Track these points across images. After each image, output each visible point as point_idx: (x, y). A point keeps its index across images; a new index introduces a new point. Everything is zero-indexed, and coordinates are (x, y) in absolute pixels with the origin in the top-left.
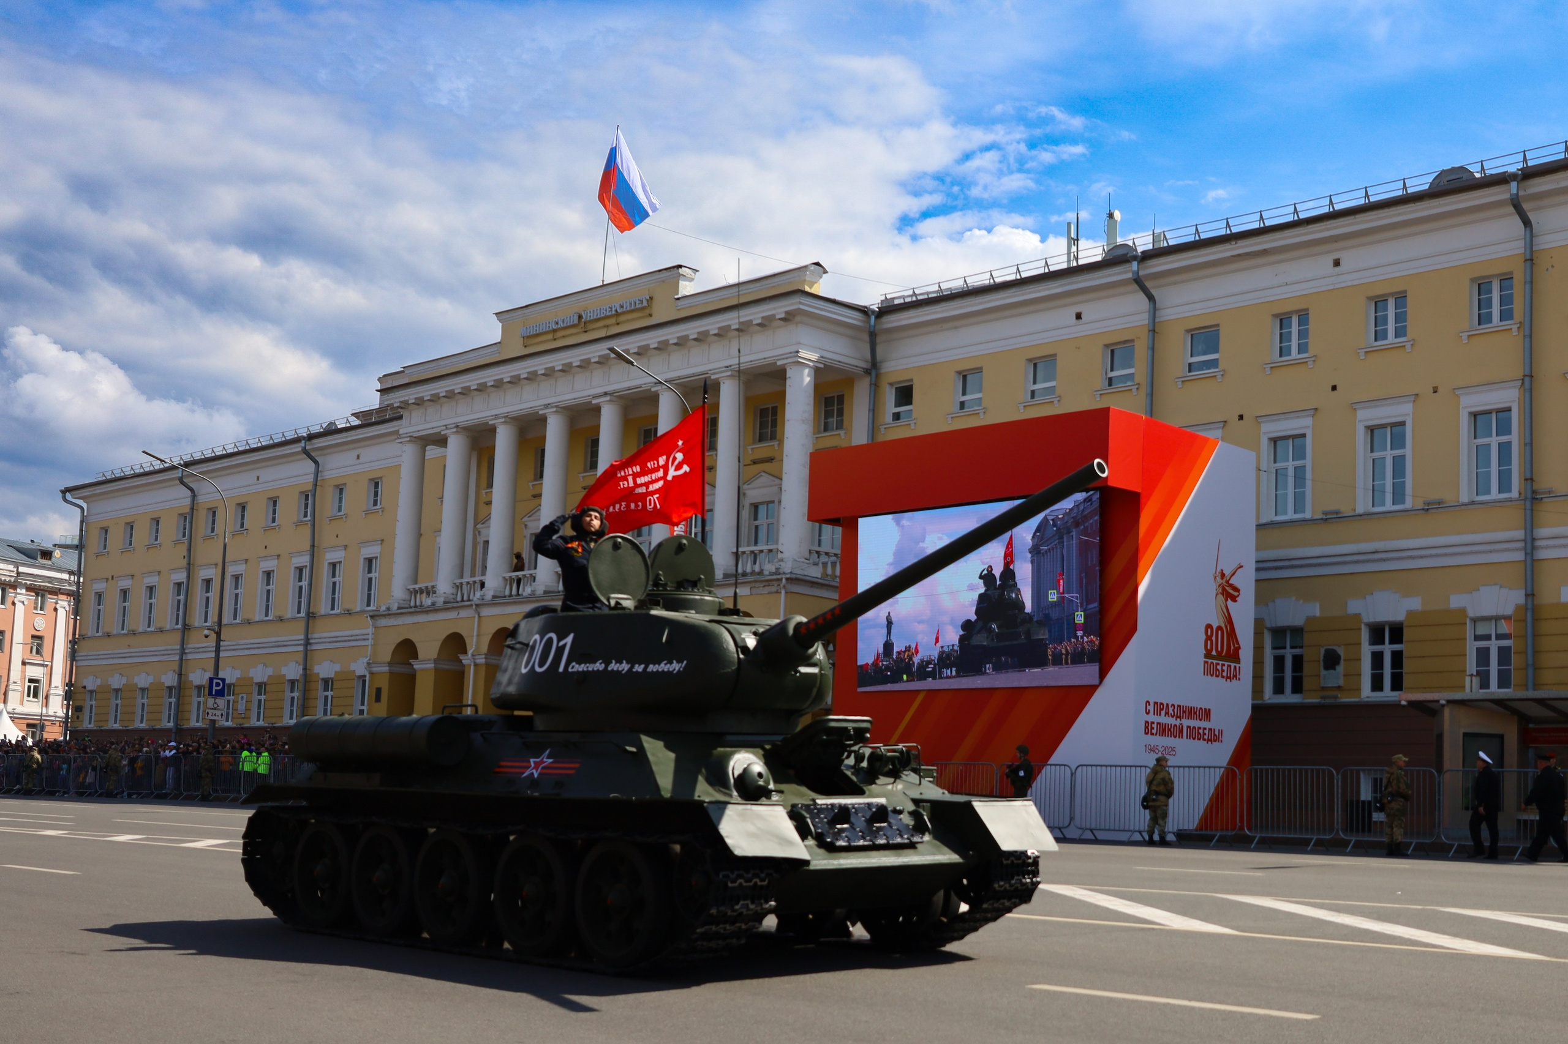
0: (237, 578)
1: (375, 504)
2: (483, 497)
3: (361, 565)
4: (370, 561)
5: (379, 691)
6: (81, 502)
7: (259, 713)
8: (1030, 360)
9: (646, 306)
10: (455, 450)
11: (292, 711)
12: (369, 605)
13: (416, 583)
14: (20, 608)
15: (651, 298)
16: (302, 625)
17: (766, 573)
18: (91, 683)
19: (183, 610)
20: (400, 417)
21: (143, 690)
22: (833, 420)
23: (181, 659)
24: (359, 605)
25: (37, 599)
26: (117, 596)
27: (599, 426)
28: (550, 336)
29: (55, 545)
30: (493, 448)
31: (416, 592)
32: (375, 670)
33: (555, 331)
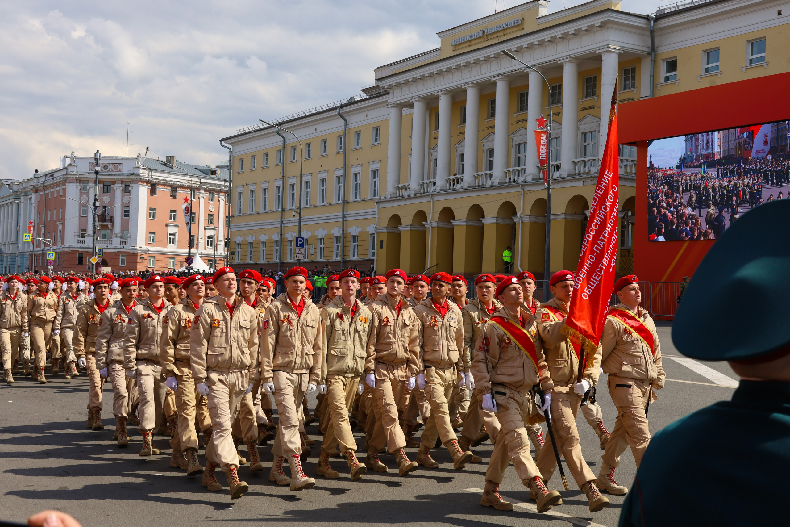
0: (307, 183)
1: (376, 141)
2: (433, 135)
3: (370, 174)
4: (374, 172)
5: (382, 242)
6: (229, 146)
7: (321, 254)
8: (749, 41)
9: (520, 24)
10: (418, 109)
11: (337, 253)
12: (375, 195)
13: (399, 184)
14: (202, 200)
15: (523, 19)
16: (341, 207)
17: (592, 173)
18: (238, 240)
19: (281, 200)
20: (388, 93)
21: (263, 243)
22: (629, 82)
23: (281, 227)
24: (369, 196)
25: (210, 196)
26: (249, 194)
27: (495, 93)
28: (467, 44)
29: (217, 167)
30: (438, 108)
31: (399, 188)
32: (379, 231)
33: (470, 41)
